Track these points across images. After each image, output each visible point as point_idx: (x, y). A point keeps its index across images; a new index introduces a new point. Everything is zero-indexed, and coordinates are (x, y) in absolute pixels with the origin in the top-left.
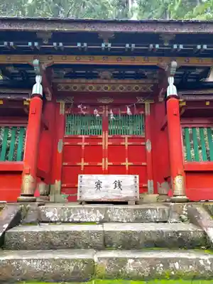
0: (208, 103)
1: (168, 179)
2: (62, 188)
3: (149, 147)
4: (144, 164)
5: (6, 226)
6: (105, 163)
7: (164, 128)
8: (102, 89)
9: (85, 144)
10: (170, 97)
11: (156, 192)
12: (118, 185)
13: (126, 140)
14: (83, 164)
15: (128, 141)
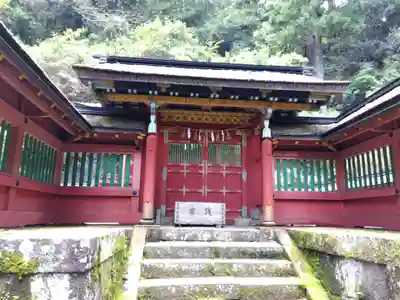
0: (297, 143)
1: (260, 206)
2: (167, 211)
3: (244, 176)
4: (239, 191)
6: (204, 190)
7: (259, 160)
8: (204, 120)
9: (187, 171)
10: (265, 138)
11: (249, 216)
12: (208, 211)
13: (224, 169)
14: (184, 190)
15: (226, 170)
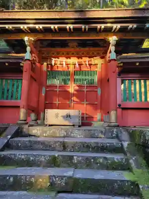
0: (137, 64)
4: (96, 103)
5: (9, 137)
6: (71, 102)
9: (59, 90)
13: (85, 87)
14: (57, 102)
15: (87, 88)
